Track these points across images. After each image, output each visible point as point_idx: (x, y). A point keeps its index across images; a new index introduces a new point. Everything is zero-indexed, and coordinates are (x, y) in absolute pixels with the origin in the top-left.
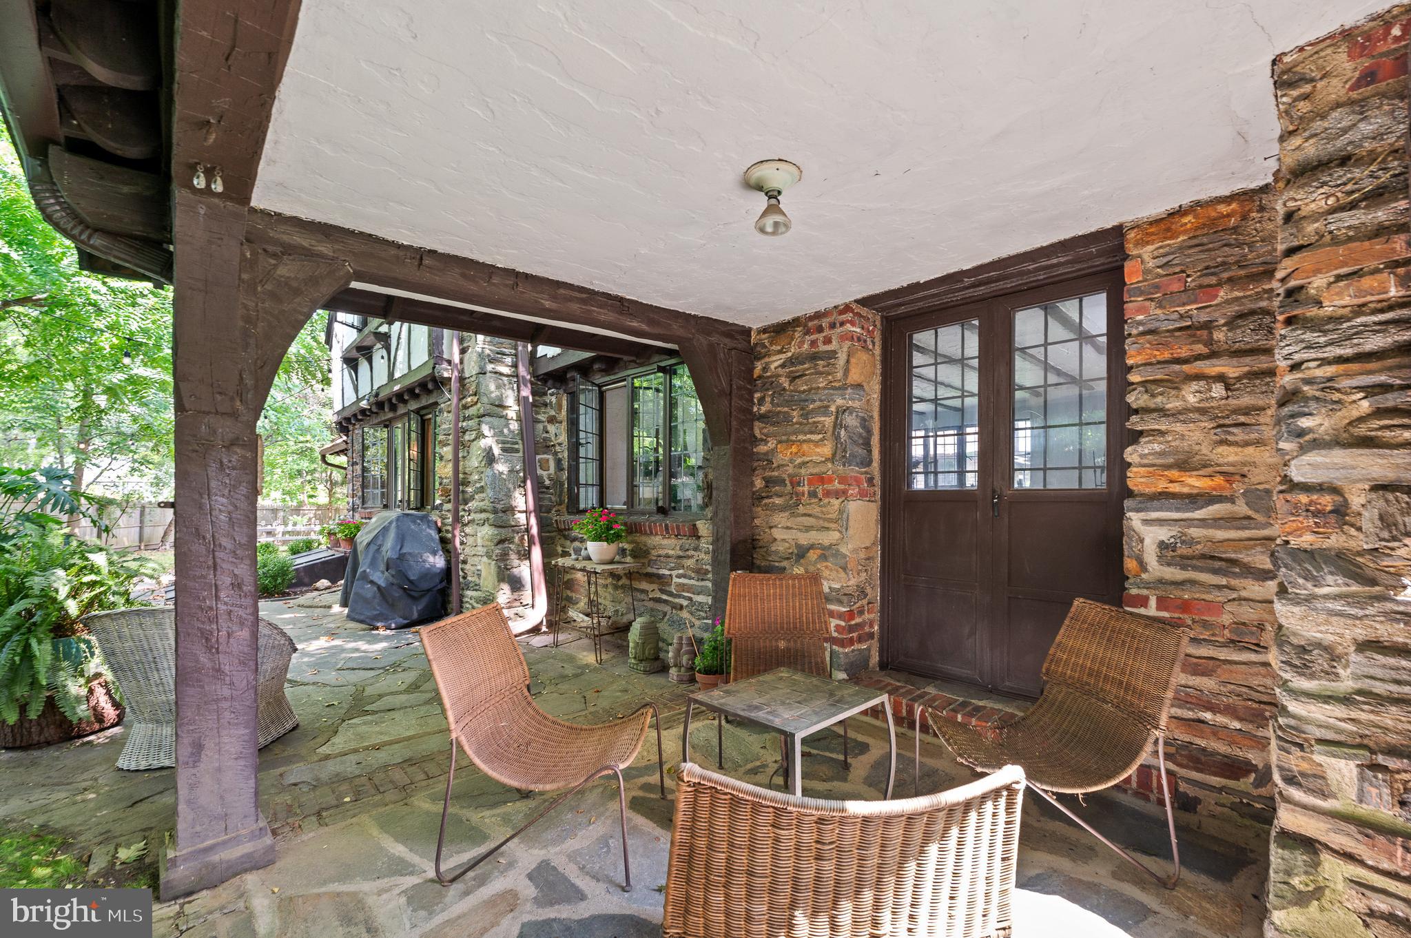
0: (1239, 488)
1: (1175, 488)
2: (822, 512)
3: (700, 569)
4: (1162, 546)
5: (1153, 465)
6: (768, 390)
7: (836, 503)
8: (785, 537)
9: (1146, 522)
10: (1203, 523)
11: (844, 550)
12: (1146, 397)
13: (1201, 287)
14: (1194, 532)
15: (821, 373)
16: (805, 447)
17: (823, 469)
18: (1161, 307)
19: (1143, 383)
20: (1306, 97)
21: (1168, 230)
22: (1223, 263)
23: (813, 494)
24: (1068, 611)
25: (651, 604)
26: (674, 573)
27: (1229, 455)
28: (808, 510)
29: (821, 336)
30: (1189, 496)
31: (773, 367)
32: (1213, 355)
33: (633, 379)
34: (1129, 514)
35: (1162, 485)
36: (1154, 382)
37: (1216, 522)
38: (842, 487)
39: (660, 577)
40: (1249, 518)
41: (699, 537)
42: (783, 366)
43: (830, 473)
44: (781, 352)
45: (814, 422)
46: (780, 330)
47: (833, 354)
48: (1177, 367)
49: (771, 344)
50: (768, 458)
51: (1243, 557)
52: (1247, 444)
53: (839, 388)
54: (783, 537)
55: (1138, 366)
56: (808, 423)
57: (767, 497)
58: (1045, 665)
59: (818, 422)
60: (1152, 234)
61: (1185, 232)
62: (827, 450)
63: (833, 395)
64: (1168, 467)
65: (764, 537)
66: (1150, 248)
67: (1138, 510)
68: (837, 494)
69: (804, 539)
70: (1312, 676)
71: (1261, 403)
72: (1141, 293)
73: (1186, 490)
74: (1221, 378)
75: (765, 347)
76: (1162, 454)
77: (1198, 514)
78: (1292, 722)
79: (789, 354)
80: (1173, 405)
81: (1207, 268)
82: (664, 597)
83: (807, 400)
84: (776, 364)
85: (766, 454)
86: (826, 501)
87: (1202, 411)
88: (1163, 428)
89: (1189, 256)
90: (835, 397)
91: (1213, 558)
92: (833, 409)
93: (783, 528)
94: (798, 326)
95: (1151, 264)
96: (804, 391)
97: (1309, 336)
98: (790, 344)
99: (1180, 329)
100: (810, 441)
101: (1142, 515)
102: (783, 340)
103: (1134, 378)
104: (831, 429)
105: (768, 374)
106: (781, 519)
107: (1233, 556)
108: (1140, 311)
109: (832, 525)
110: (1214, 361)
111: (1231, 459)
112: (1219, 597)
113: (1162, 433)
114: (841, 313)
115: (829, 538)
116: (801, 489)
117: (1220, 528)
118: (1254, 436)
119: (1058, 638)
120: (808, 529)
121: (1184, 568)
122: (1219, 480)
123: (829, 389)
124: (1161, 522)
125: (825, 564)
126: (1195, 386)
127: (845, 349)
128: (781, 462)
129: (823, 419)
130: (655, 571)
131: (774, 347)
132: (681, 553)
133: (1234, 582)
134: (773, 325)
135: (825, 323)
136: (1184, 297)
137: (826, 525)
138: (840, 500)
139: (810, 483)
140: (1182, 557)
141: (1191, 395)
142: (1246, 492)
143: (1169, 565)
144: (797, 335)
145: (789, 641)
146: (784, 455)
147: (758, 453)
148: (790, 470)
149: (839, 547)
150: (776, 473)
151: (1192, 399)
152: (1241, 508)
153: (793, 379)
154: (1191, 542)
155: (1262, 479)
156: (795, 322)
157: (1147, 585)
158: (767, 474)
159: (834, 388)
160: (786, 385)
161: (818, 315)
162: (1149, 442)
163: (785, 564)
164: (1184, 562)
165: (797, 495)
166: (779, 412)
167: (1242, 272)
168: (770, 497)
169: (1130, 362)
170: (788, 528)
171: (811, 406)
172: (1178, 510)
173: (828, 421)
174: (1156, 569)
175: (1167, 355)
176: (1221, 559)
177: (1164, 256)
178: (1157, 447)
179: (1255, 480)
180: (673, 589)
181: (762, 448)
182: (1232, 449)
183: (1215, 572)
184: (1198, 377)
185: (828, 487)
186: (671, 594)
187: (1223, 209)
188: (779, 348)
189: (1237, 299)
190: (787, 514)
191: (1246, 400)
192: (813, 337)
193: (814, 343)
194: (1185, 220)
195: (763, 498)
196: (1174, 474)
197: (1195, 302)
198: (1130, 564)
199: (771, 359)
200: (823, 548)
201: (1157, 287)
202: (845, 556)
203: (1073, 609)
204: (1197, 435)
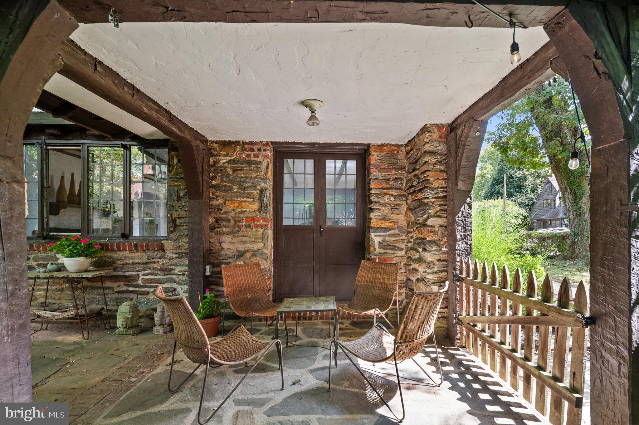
0: (396, 226)
1: (383, 226)
2: (253, 235)
3: (166, 269)
4: (380, 243)
5: (377, 219)
6: (218, 173)
7: (261, 231)
8: (230, 247)
9: (376, 236)
10: (389, 236)
11: (265, 251)
12: (376, 198)
13: (388, 168)
14: (387, 238)
15: (253, 171)
16: (244, 204)
17: (254, 214)
18: (379, 171)
19: (375, 194)
20: (431, 136)
21: (381, 149)
22: (393, 163)
23: (249, 226)
24: (360, 265)
25: (116, 295)
26: (141, 273)
27: (394, 217)
28: (245, 234)
29: (253, 153)
30: (386, 228)
31: (221, 162)
32: (390, 188)
33: (88, 147)
34: (371, 234)
35: (380, 225)
36: (377, 194)
37: (392, 236)
38: (265, 223)
39: (126, 277)
40: (398, 234)
41: (164, 251)
42: (229, 162)
43: (258, 217)
44: (227, 155)
45: (248, 193)
46: (226, 144)
47: (260, 163)
48: (383, 190)
49: (221, 150)
50: (219, 209)
51: (397, 245)
52: (398, 214)
53: (263, 179)
54: (228, 247)
55: (374, 189)
56: (244, 193)
57: (218, 228)
58: (355, 283)
59: (251, 193)
60: (377, 149)
61: (385, 151)
62: (256, 206)
63: (260, 181)
64: (381, 220)
65: (217, 248)
66: (377, 153)
67: (374, 232)
68: (262, 227)
69: (242, 248)
70: (431, 269)
71: (401, 203)
72: (375, 167)
73: (385, 226)
74: (392, 195)
75: (216, 150)
76: (379, 216)
77: (388, 233)
78: (428, 280)
79: (233, 158)
80: (382, 201)
81: (390, 163)
82: (131, 289)
83: (245, 182)
84: (224, 161)
85: (218, 205)
86: (256, 229)
87: (389, 204)
88: (379, 208)
89: (387, 159)
90: (261, 183)
91: (390, 245)
92: (259, 188)
93: (228, 243)
94: (238, 145)
95: (377, 158)
96: (242, 177)
97: (431, 191)
98: (233, 153)
99: (383, 179)
100: (246, 201)
101: (374, 234)
102: (229, 150)
103: (373, 192)
104: (258, 197)
105: (219, 165)
106: (227, 239)
107: (395, 245)
108: (375, 172)
109: (260, 241)
110: (391, 190)
111: (395, 218)
112: (392, 256)
113: (380, 209)
114: (264, 145)
115: (255, 247)
116: (241, 224)
117: (392, 237)
118: (400, 212)
119: (358, 273)
120: (244, 243)
121: (384, 249)
122: (393, 223)
123: (257, 178)
124: (379, 236)
125: (255, 258)
126: (387, 197)
127: (266, 162)
128: (227, 210)
129: (253, 192)
130: (120, 274)
131: (222, 152)
132: (148, 261)
133: (395, 252)
134: (222, 141)
135: (255, 147)
136: (385, 170)
137: (256, 240)
138: (264, 229)
139: (246, 221)
140: (385, 246)
141: (386, 199)
142: (398, 227)
143: (381, 248)
144: (238, 149)
145: (251, 294)
146: (229, 207)
147: (212, 205)
148: (233, 214)
149: (263, 250)
150: (224, 216)
151: (387, 200)
152: (397, 232)
153: (235, 171)
154: (386, 241)
155: (401, 224)
156: (237, 143)
157: (376, 255)
158: (218, 216)
159: (261, 179)
160: (231, 172)
161: (251, 143)
162: (377, 212)
163: (230, 260)
164: (384, 247)
165: (238, 226)
166: (226, 186)
167: (397, 167)
168: (221, 228)
169: (371, 187)
170: (231, 243)
171: (246, 185)
172: (384, 232)
173: (256, 193)
174: (378, 250)
175: (381, 187)
176: (392, 246)
177: (381, 157)
178: (378, 214)
179: (399, 224)
180: (140, 282)
181: (215, 203)
182: (395, 215)
183: (392, 249)
184: (387, 194)
185: (258, 223)
186: (139, 286)
187: (394, 148)
188: (225, 153)
189: (396, 174)
190: (231, 236)
191: (398, 202)
192: (249, 153)
193: (248, 156)
194: (386, 148)
195: (215, 228)
196: (383, 221)
197: (387, 172)
198: (372, 249)
199: (220, 158)
200: (254, 251)
201: (379, 166)
202: (266, 254)
203: (361, 264)
204: (387, 211)
